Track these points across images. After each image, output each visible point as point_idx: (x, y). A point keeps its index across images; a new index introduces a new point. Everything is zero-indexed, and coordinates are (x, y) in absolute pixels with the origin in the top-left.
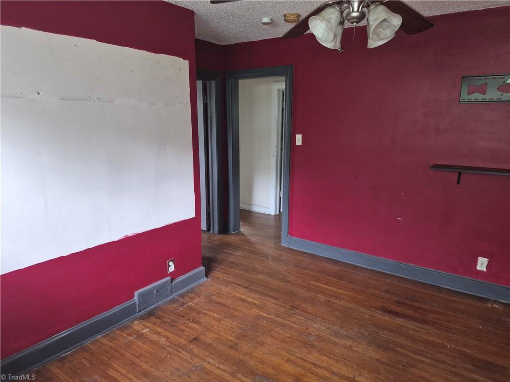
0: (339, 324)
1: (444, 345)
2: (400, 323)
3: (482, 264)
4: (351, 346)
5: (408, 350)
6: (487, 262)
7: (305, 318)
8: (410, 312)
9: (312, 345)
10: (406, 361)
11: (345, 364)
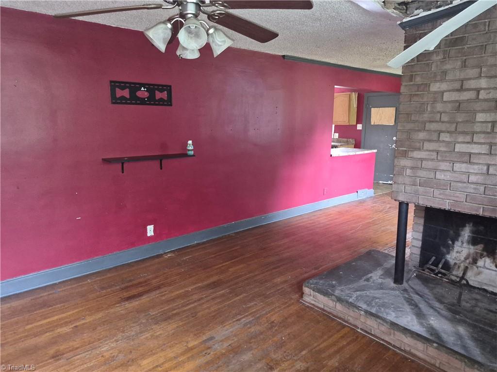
0: (118, 333)
1: (187, 291)
2: (148, 299)
3: (150, 230)
4: (152, 336)
5: (179, 308)
6: (153, 228)
7: (84, 353)
8: (141, 289)
9: (131, 360)
10: (190, 314)
11: (170, 347)
